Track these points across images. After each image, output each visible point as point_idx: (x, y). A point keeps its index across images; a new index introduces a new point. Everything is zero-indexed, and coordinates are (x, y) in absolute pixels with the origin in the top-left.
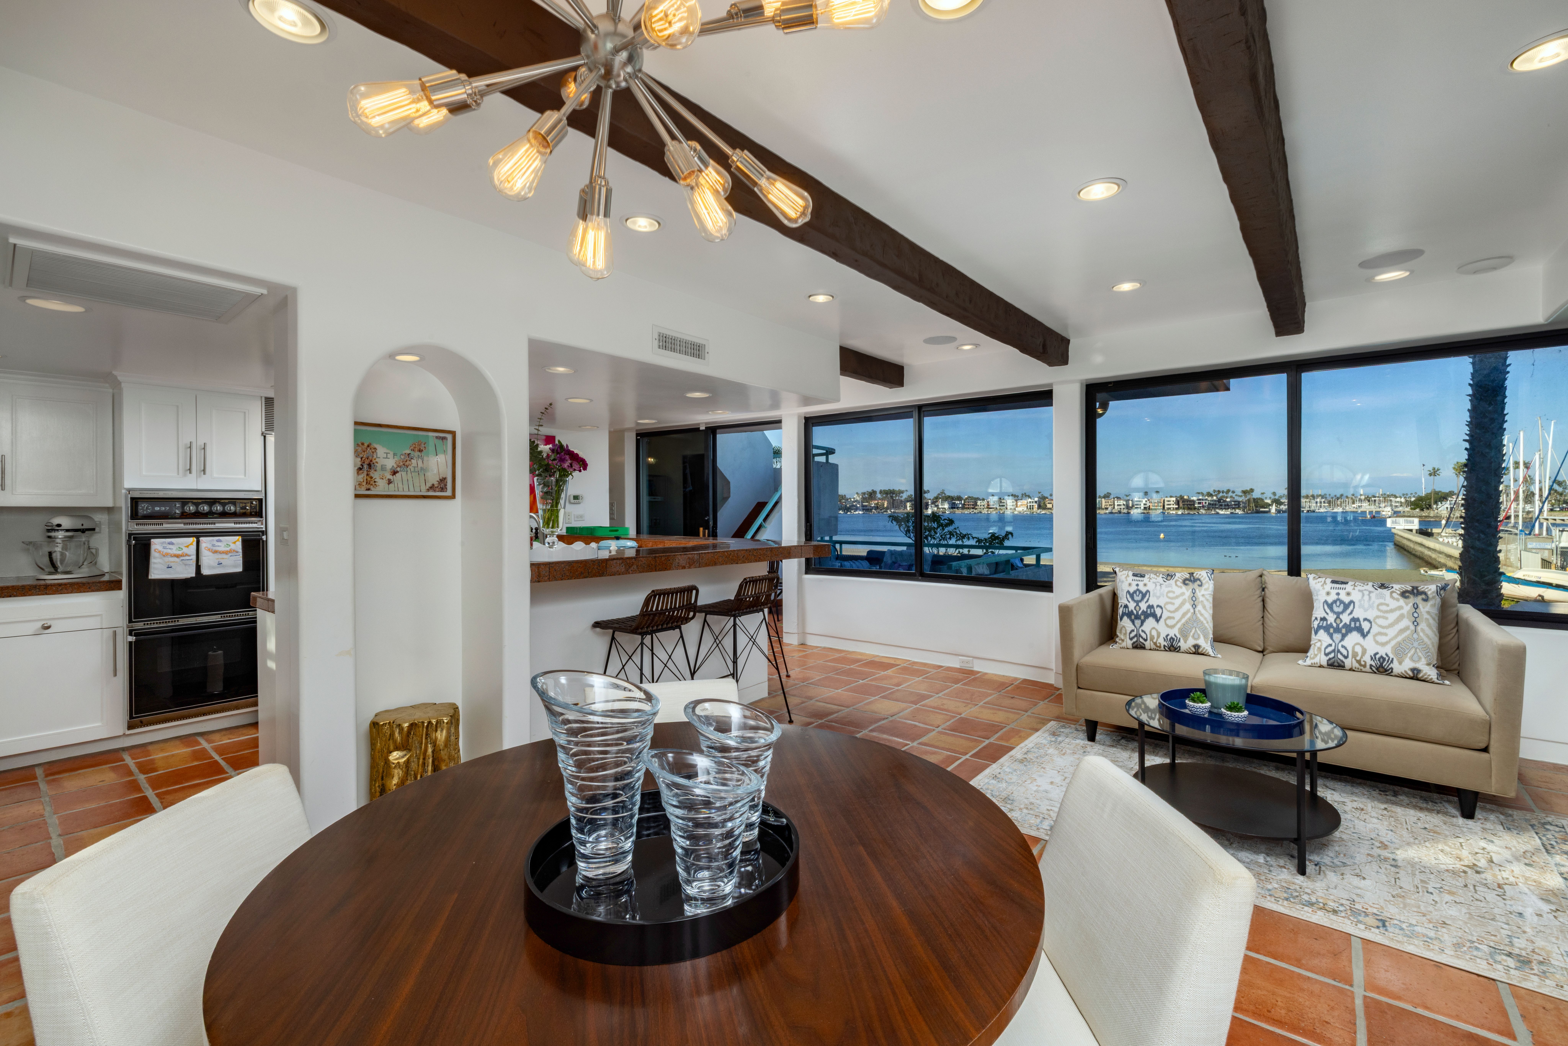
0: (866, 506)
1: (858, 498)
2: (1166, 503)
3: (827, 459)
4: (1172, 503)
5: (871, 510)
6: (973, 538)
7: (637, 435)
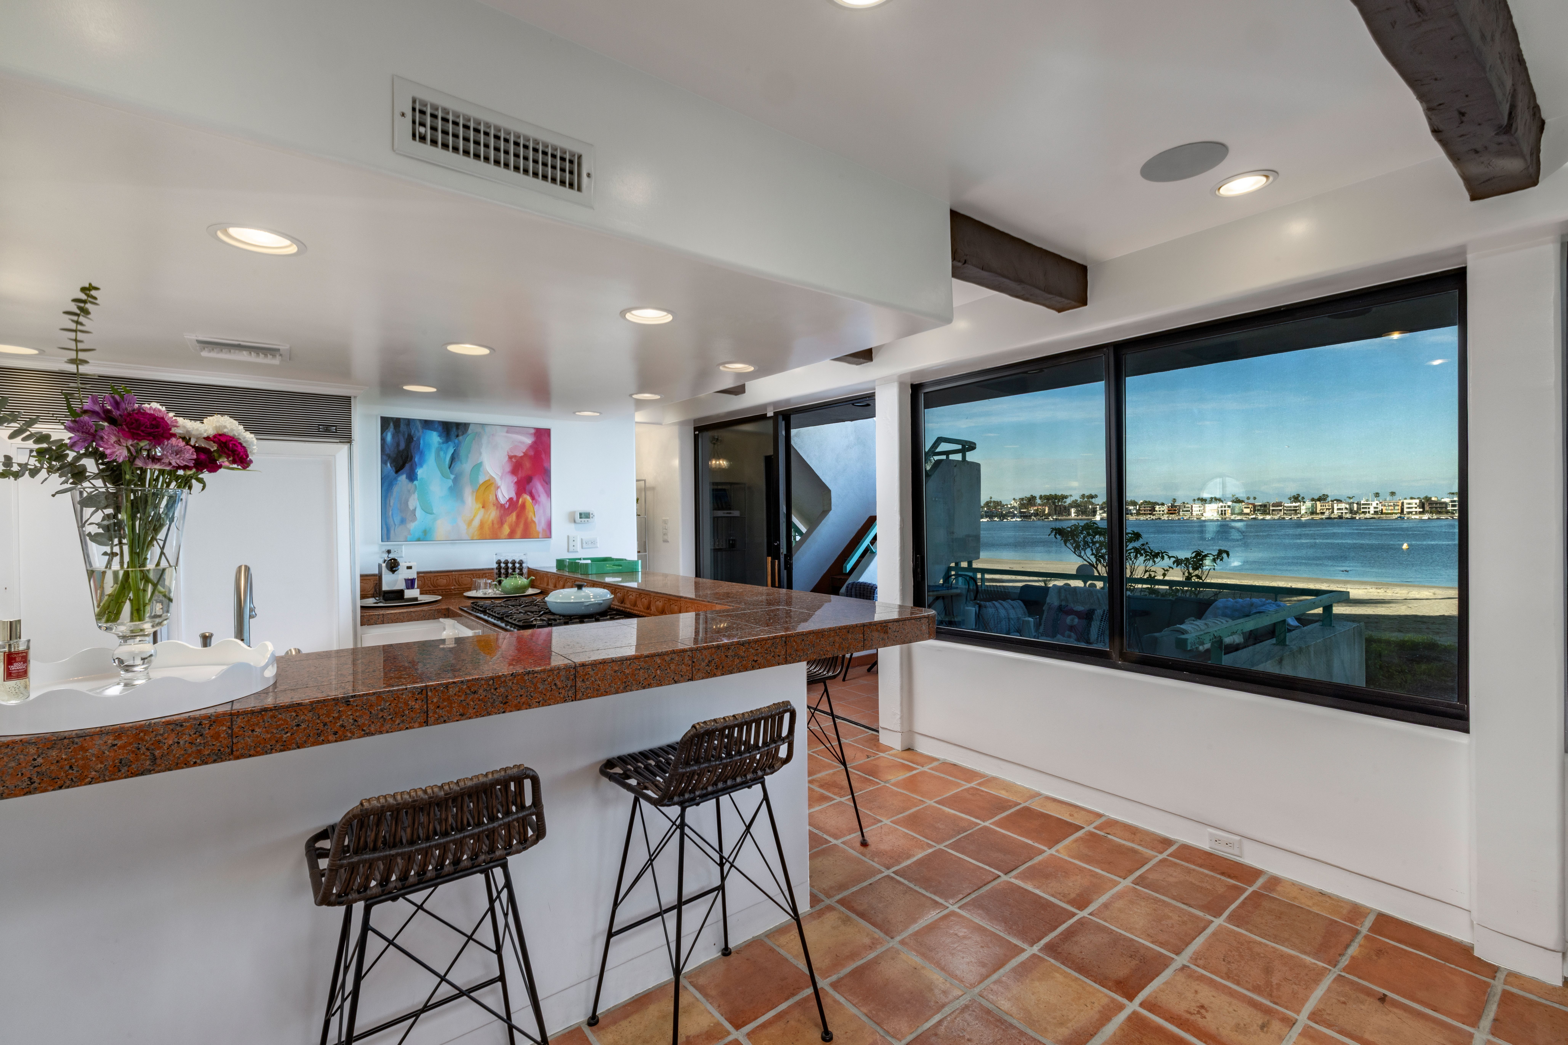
0: (1024, 512)
1: (1015, 505)
2: (1406, 506)
3: (964, 457)
4: (1414, 505)
5: (1030, 516)
6: (1170, 557)
7: (696, 429)
